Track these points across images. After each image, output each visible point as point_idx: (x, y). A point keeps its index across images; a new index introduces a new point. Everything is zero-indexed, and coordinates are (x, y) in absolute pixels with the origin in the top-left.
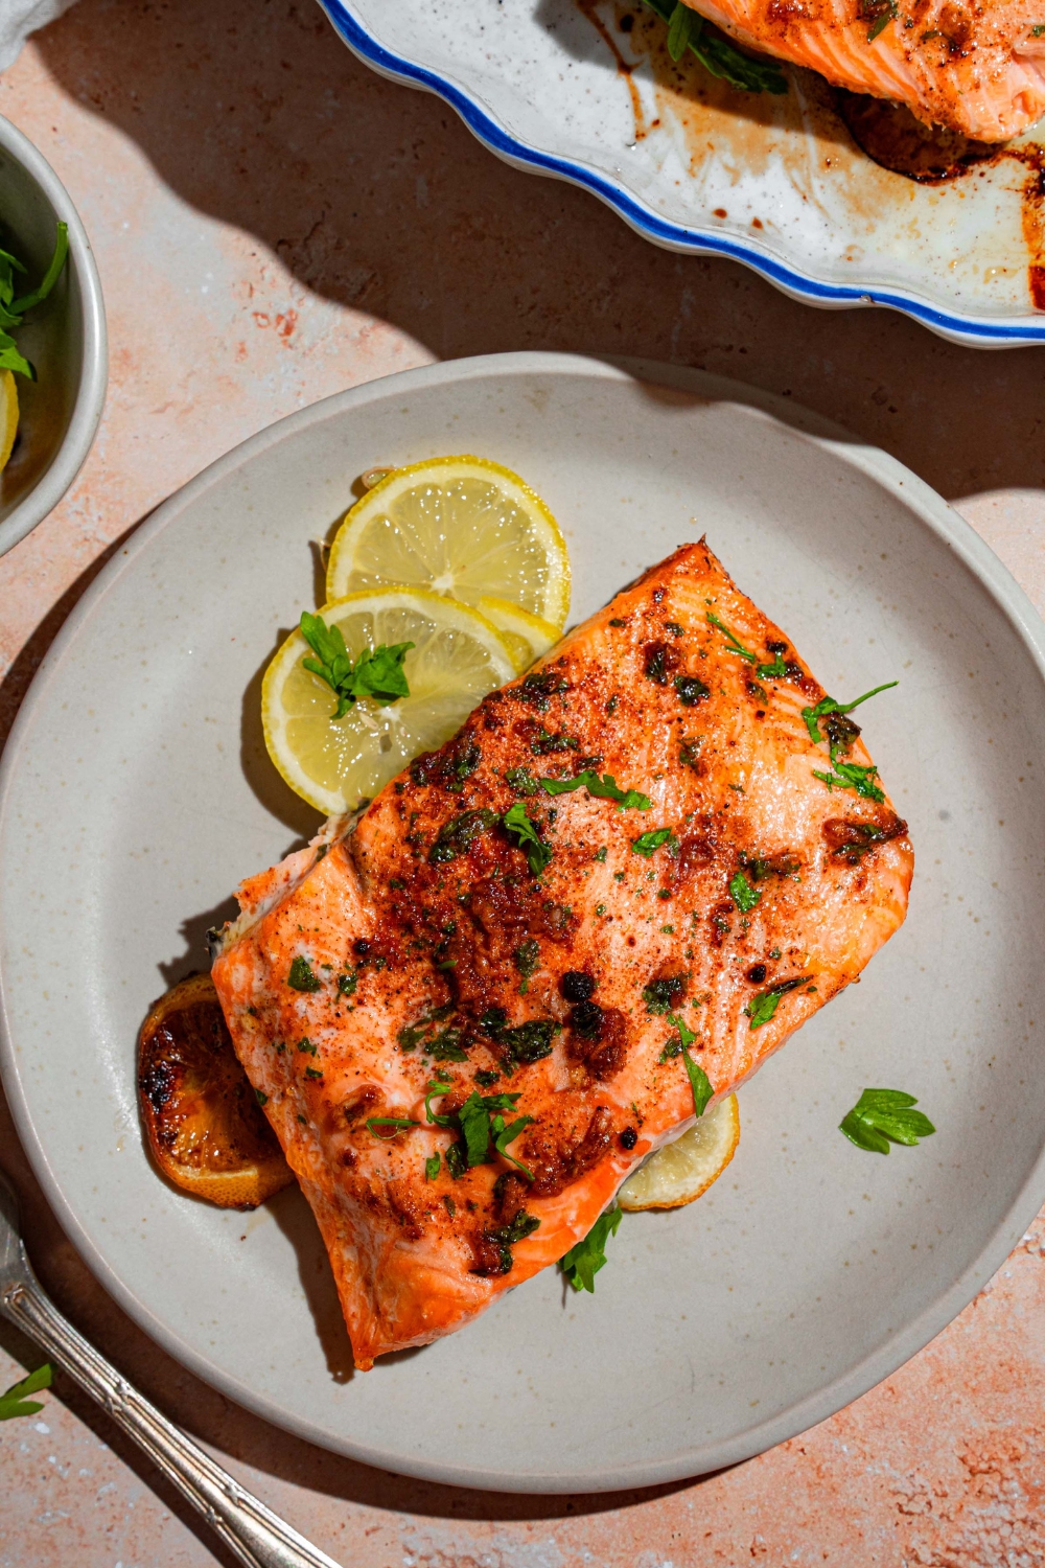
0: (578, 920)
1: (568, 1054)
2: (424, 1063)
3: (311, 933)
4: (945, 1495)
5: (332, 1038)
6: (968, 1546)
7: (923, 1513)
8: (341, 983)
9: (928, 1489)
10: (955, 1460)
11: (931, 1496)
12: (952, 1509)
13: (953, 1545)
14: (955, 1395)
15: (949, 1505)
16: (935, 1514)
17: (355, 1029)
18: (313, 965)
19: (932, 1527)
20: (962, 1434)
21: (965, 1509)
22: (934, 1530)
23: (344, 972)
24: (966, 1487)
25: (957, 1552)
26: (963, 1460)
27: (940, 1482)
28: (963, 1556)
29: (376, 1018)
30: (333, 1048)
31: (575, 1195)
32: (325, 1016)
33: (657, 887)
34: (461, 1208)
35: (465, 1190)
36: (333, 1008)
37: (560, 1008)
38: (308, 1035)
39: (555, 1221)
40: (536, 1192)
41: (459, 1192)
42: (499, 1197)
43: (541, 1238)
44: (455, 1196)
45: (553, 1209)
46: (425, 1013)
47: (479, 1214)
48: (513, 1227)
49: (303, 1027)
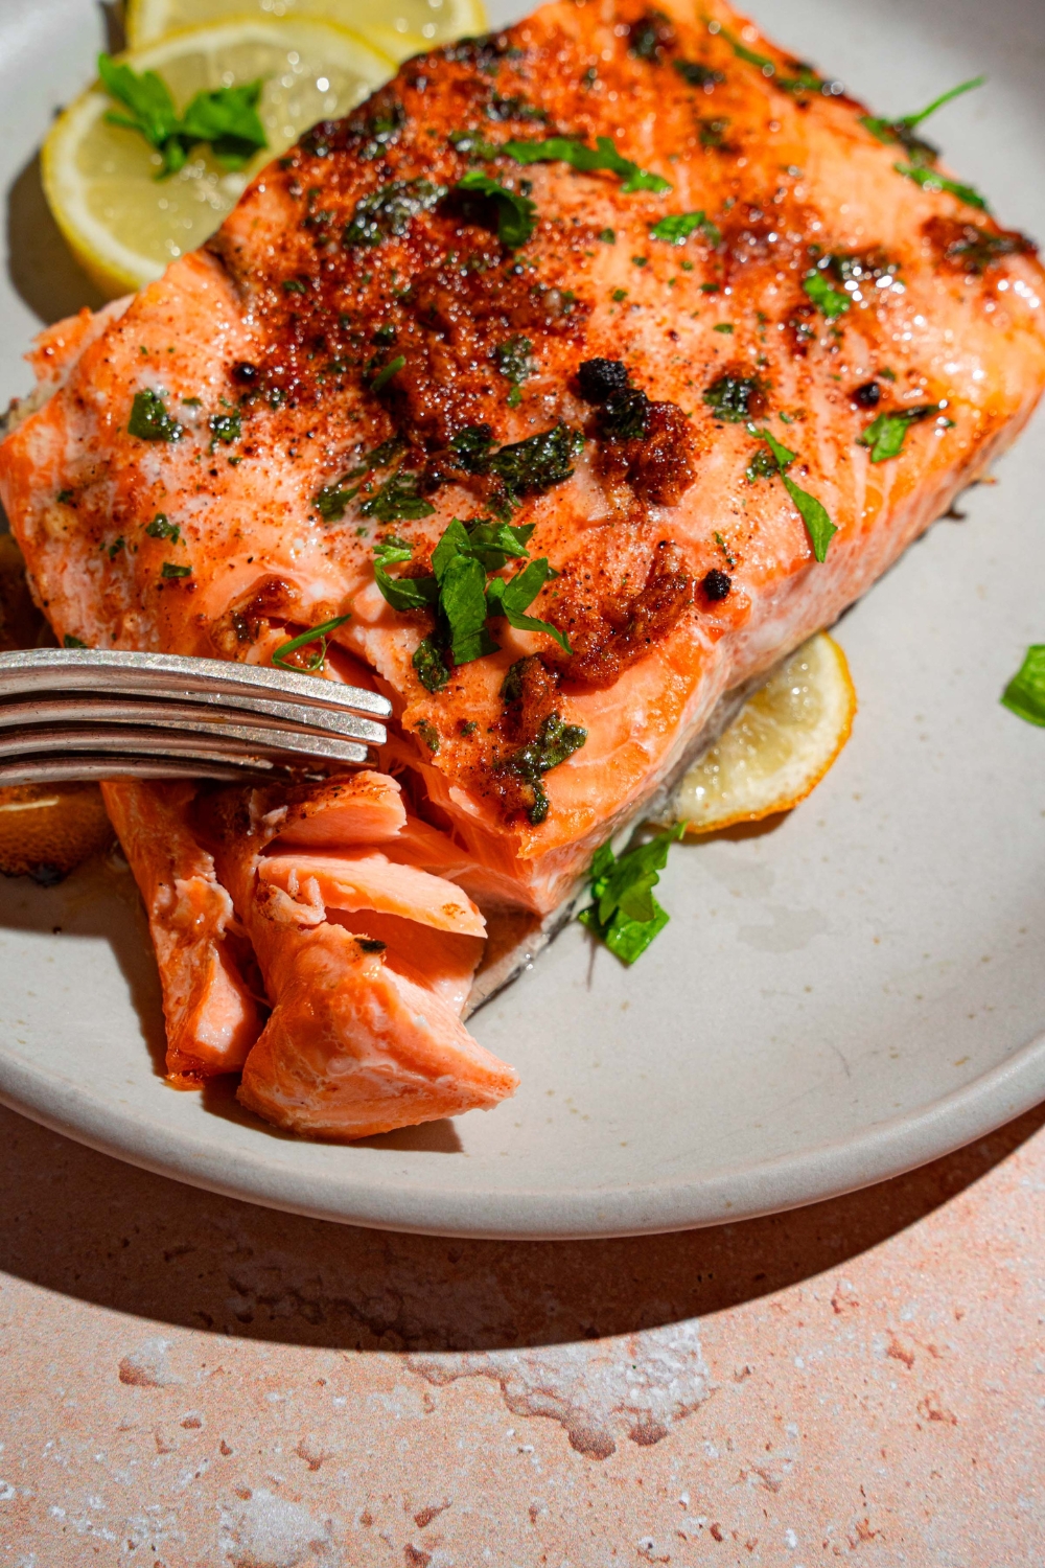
0: (586, 307)
1: (603, 469)
3: (162, 356)
5: (205, 510)
8: (215, 426)
17: (242, 492)
18: (168, 402)
23: (218, 410)
29: (274, 474)
30: (208, 527)
31: (638, 685)
32: (192, 477)
33: (697, 277)
34: (448, 736)
35: (452, 705)
36: (205, 464)
37: (578, 414)
38: (165, 511)
39: (612, 730)
40: (574, 677)
41: (441, 713)
42: (513, 697)
43: (590, 763)
44: (436, 717)
45: (605, 710)
46: (356, 462)
47: (482, 738)
48: (543, 744)
49: (156, 499)
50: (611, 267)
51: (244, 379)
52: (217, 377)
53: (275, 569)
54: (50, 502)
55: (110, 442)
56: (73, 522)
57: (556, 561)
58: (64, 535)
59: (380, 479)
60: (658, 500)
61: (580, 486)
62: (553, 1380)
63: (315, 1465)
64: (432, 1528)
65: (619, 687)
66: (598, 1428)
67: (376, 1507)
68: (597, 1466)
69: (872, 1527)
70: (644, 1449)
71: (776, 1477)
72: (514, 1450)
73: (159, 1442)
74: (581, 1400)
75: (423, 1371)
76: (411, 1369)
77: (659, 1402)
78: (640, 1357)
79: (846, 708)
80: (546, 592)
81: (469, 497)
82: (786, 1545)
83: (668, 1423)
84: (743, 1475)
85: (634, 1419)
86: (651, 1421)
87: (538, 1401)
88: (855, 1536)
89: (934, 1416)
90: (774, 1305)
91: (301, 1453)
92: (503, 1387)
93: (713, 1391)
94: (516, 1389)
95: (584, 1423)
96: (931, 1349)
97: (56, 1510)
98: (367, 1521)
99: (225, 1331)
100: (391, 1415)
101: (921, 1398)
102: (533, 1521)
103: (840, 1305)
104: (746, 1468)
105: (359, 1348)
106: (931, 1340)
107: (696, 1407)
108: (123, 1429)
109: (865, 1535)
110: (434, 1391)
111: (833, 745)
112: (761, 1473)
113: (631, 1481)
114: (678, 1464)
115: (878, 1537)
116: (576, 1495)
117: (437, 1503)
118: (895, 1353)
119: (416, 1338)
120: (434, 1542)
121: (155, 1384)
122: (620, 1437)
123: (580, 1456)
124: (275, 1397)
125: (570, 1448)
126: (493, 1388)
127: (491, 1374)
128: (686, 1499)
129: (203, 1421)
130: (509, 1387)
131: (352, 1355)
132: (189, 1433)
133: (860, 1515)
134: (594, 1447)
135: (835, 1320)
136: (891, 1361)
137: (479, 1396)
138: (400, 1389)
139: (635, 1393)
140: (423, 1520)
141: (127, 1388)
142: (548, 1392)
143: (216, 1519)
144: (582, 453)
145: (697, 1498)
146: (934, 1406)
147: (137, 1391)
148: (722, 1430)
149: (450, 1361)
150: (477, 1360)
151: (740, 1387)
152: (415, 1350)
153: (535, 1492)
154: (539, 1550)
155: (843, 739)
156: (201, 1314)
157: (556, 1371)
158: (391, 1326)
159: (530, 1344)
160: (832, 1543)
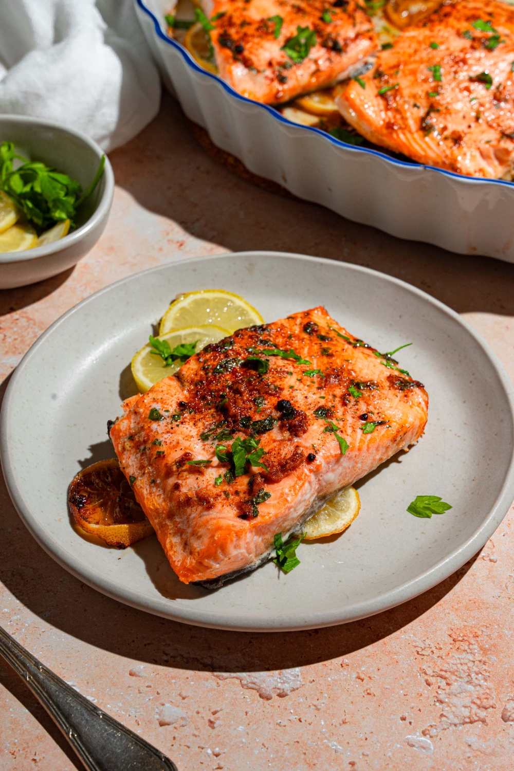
0: (282, 389)
1: (281, 428)
2: (213, 444)
3: (159, 400)
4: (441, 649)
5: (169, 437)
6: (451, 670)
7: (429, 655)
8: (173, 417)
9: (432, 645)
10: (446, 635)
11: (434, 649)
12: (444, 654)
13: (444, 669)
14: (447, 611)
15: (443, 653)
16: (435, 656)
17: (180, 433)
18: (160, 411)
19: (433, 661)
20: (450, 626)
21: (450, 655)
22: (434, 662)
23: (174, 413)
24: (451, 646)
25: (446, 671)
26: (450, 636)
27: (438, 644)
28: (449, 674)
29: (189, 429)
30: (170, 441)
31: (287, 482)
32: (166, 429)
33: (316, 385)
34: (232, 495)
35: (234, 487)
36: (170, 426)
37: (276, 414)
38: (158, 438)
39: (279, 494)
40: (269, 479)
41: (231, 489)
42: (251, 484)
43: (272, 502)
44: (229, 490)
45: (277, 489)
46: (213, 427)
47: (242, 495)
48: (258, 496)
49: (155, 435)
50: (291, 380)
51: (182, 406)
52: (175, 406)
53: (188, 451)
54: (126, 440)
55: (143, 421)
56: (132, 445)
57: (266, 450)
58: (129, 449)
59: (219, 431)
60: (297, 436)
61: (275, 432)
62: (255, 680)
63: (184, 698)
64: (216, 716)
65: (282, 483)
66: (268, 693)
67: (201, 710)
68: (266, 702)
69: (347, 721)
70: (281, 698)
71: (319, 707)
72: (243, 697)
73: (139, 690)
74: (264, 685)
75: (218, 677)
76: (214, 676)
77: (287, 687)
78: (282, 676)
79: (357, 507)
80: (263, 458)
81: (244, 435)
82: (321, 724)
83: (289, 692)
84: (310, 706)
85: (278, 691)
86: (283, 692)
87: (250, 685)
88: (341, 723)
89: (368, 694)
90: (324, 665)
91: (180, 695)
92: (241, 682)
93: (303, 685)
94: (244, 682)
95: (264, 691)
96: (370, 678)
97: (109, 706)
98: (198, 713)
99: (160, 664)
100: (207, 687)
101: (365, 689)
102: (246, 715)
103: (343, 665)
104: (311, 705)
105: (199, 670)
106: (370, 675)
107: (297, 689)
108: (129, 687)
109: (344, 722)
110: (220, 682)
111: (352, 517)
112: (315, 706)
113: (277, 707)
114: (291, 703)
115: (348, 723)
116: (260, 709)
117: (219, 709)
118: (359, 678)
119: (216, 668)
120: (217, 719)
121: (139, 676)
122: (274, 695)
123: (261, 699)
124: (174, 681)
125: (259, 698)
126: (237, 682)
127: (237, 678)
128: (292, 711)
129: (152, 686)
130: (242, 681)
131: (197, 672)
132: (148, 689)
133: (344, 717)
134: (266, 697)
135: (341, 669)
136: (357, 680)
137: (233, 684)
138: (210, 681)
139: (279, 685)
140: (214, 713)
141: (131, 677)
142: (254, 683)
143: (154, 710)
144: (277, 424)
145: (295, 711)
146: (368, 691)
147: (134, 678)
148: (304, 695)
149: (225, 674)
150: (233, 675)
151: (311, 685)
152: (216, 671)
153: (247, 708)
154: (247, 722)
155: (355, 516)
156: (154, 660)
157: (257, 678)
158: (209, 665)
159: (250, 671)
160: (334, 724)
